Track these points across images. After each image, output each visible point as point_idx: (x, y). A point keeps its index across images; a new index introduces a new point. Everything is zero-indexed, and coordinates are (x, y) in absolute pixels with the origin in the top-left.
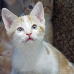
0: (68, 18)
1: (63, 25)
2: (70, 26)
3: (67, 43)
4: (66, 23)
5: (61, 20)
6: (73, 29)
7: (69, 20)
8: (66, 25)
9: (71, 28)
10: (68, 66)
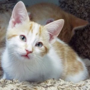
0: (79, 3)
1: (74, 12)
2: (83, 13)
3: (81, 35)
4: (78, 10)
5: (72, 7)
6: (86, 16)
7: (80, 6)
8: (78, 12)
9: (84, 16)
10: (76, 61)
